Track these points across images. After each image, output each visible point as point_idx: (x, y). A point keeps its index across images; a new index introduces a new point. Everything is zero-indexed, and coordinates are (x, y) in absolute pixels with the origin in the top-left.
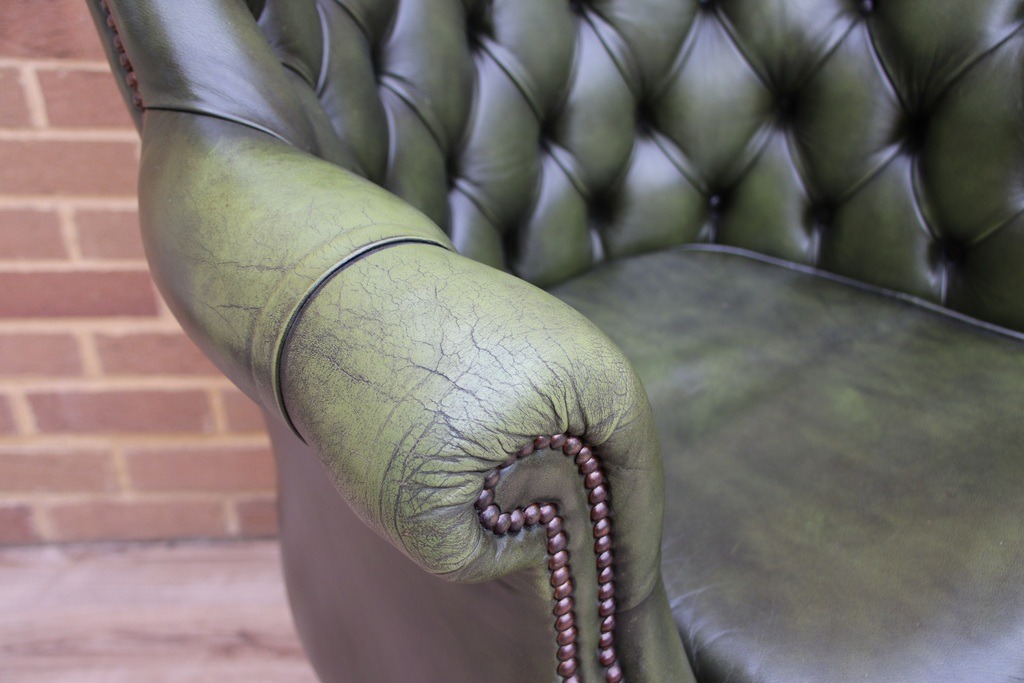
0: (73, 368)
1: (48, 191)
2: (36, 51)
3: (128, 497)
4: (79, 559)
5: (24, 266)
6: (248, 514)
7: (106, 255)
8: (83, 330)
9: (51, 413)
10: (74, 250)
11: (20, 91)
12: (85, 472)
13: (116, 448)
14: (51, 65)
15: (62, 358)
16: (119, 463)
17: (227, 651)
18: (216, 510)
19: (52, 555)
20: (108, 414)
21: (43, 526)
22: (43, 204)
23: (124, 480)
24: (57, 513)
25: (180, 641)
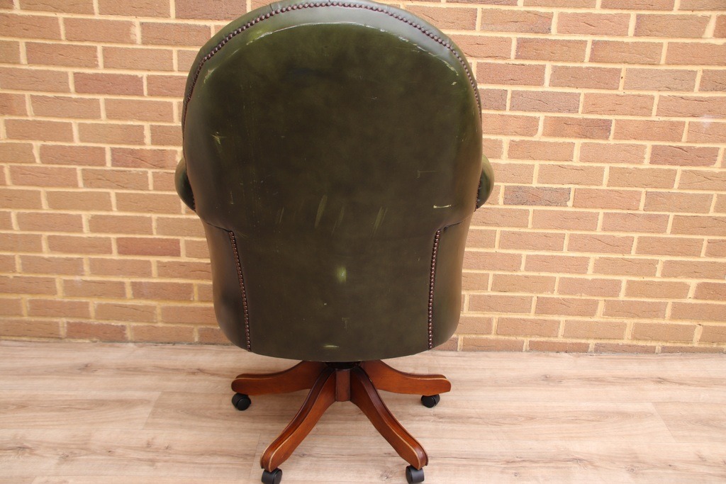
0: (148, 274)
1: (150, 211)
2: (155, 166)
3: (160, 325)
4: (142, 347)
5: (138, 236)
6: (203, 334)
7: (165, 234)
8: (153, 259)
9: (139, 291)
10: (154, 231)
11: (147, 178)
12: (146, 314)
13: (158, 305)
14: (157, 170)
15: (145, 270)
16: (158, 311)
17: (194, 373)
18: (191, 331)
19: (131, 345)
20: (158, 292)
21: (129, 334)
22: (148, 215)
23: (159, 318)
24: (135, 329)
25: (177, 370)
